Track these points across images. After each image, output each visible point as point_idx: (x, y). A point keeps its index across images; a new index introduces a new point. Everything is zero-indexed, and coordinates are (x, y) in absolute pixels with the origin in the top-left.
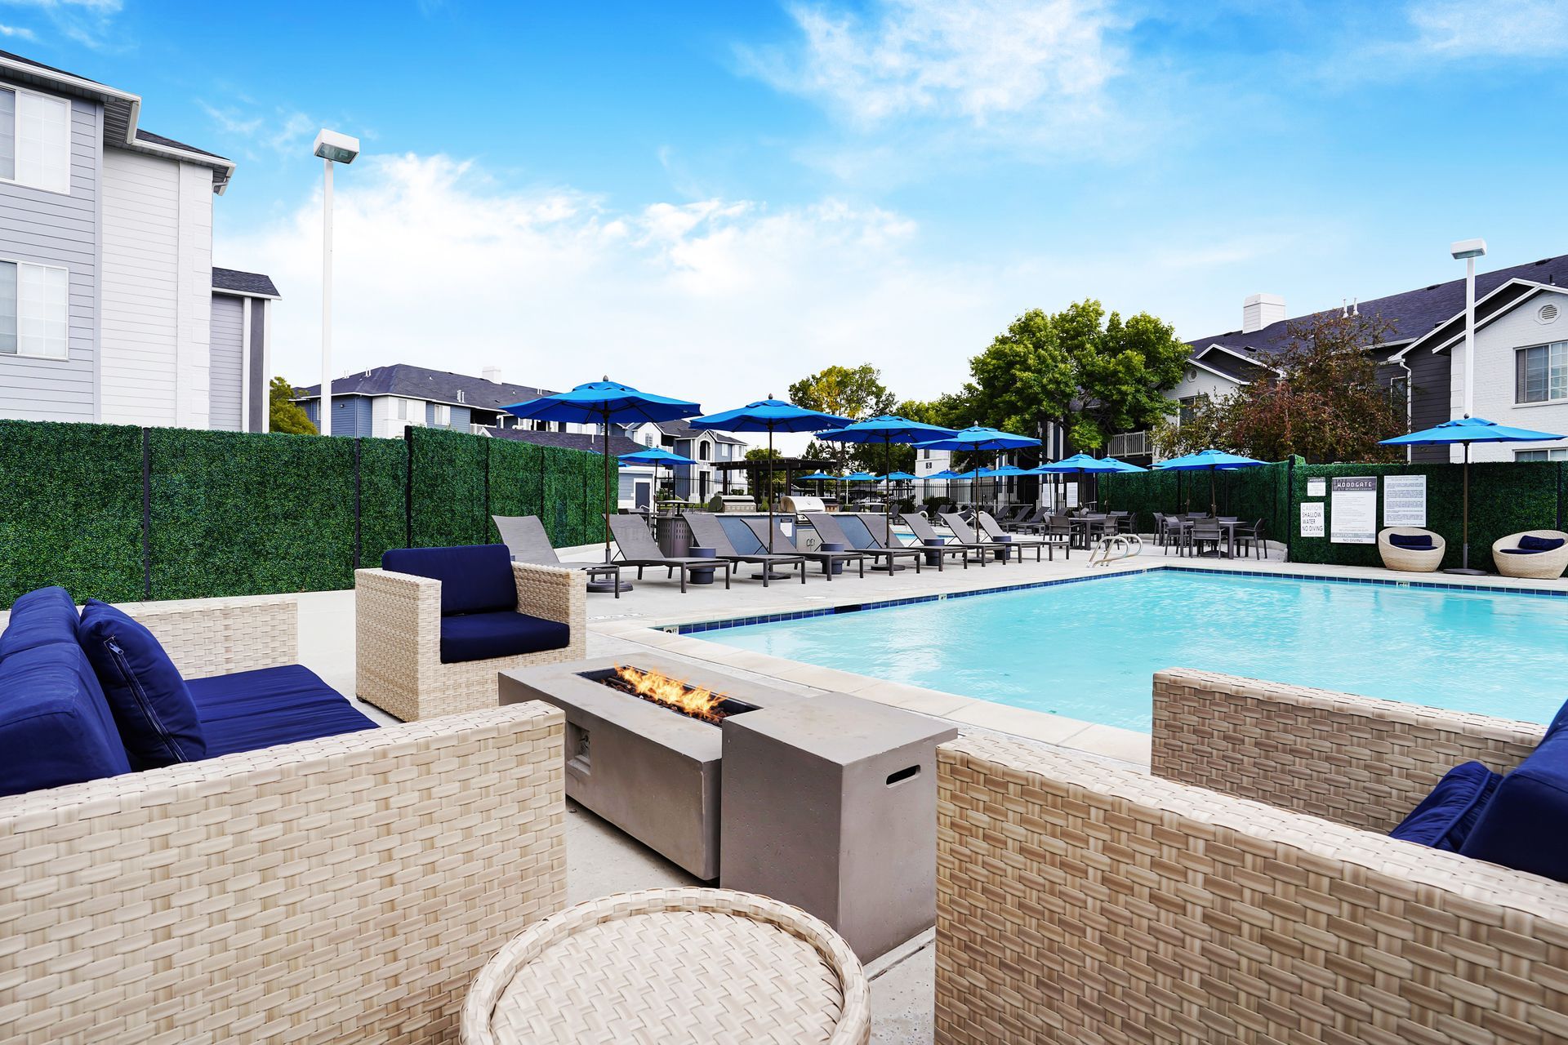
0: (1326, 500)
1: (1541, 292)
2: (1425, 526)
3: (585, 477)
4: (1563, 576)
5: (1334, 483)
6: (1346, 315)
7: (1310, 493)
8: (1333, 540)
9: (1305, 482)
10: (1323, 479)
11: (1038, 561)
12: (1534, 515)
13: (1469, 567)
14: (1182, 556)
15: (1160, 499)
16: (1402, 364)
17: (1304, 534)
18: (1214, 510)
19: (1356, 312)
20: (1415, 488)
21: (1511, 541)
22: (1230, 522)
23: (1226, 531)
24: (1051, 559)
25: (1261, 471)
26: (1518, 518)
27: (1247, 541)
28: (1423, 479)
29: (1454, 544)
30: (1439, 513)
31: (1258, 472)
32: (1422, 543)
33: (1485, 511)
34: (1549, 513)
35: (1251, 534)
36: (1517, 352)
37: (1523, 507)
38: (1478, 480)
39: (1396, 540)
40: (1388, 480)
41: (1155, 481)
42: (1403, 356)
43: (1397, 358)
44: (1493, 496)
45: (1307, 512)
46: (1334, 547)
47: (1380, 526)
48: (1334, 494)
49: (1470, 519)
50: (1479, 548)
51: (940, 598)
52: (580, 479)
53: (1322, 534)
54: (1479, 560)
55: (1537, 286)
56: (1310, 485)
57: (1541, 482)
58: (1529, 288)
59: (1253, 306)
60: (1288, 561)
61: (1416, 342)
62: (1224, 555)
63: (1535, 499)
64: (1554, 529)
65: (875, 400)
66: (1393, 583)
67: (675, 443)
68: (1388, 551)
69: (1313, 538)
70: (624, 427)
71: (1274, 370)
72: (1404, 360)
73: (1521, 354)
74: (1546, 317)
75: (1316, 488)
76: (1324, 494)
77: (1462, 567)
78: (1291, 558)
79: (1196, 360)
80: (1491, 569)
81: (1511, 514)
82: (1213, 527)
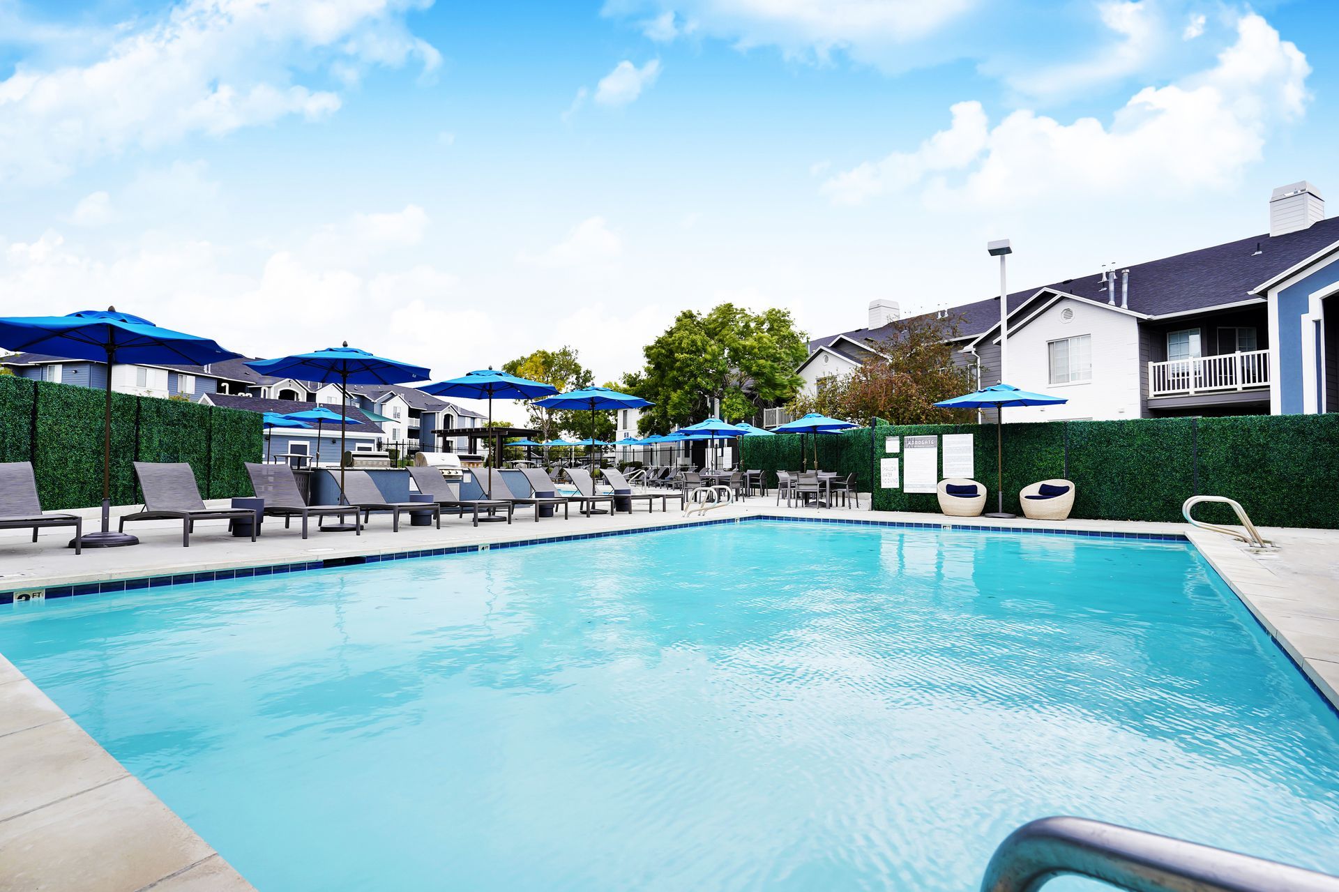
0: (900, 456)
1: (1062, 298)
2: (973, 477)
3: (209, 431)
4: (1069, 517)
5: (905, 441)
6: (940, 317)
7: (888, 450)
8: (906, 490)
9: (884, 440)
10: (898, 438)
11: (650, 512)
12: (1049, 467)
13: (1004, 511)
14: (789, 506)
15: (788, 459)
16: (973, 353)
17: (884, 486)
18: (816, 466)
19: (946, 315)
20: (965, 445)
21: (1033, 489)
22: (827, 476)
23: (823, 484)
24: (664, 510)
25: (862, 434)
26: (1039, 469)
27: (844, 493)
28: (970, 437)
29: (994, 493)
30: (983, 468)
31: (860, 435)
32: (969, 492)
33: (1016, 463)
34: (1060, 465)
35: (844, 487)
36: (1049, 344)
37: (1041, 460)
38: (1010, 437)
39: (952, 490)
40: (945, 437)
41: (784, 444)
42: (975, 346)
43: (970, 348)
44: (1021, 451)
45: (885, 466)
46: (907, 497)
47: (940, 477)
48: (906, 450)
49: (1004, 471)
50: (1012, 496)
51: (480, 549)
52: (201, 434)
53: (897, 486)
54: (1013, 506)
55: (1059, 294)
56: (888, 443)
57: (1054, 439)
58: (1055, 295)
59: (875, 307)
60: (872, 510)
61: (982, 336)
62: (823, 505)
63: (1050, 453)
64: (1063, 479)
65: (575, 376)
66: (938, 526)
67: (421, 415)
68: (945, 500)
69: (890, 489)
70: (373, 401)
71: (881, 355)
72: (975, 349)
73: (1051, 346)
74: (1066, 318)
75: (892, 445)
76: (899, 451)
77: (998, 512)
78: (875, 507)
79: (828, 348)
80: (1018, 512)
81: (1034, 466)
82: (813, 480)
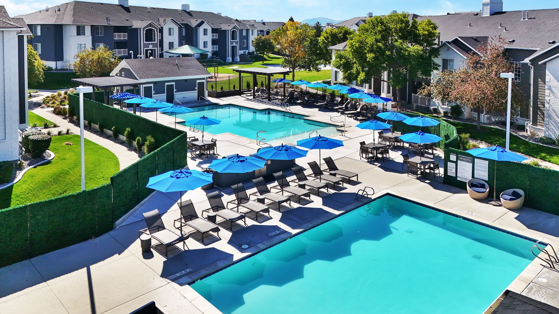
0: (456, 163)
2: (487, 180)
5: (459, 157)
7: (451, 159)
8: (458, 179)
9: (450, 154)
10: (455, 154)
12: (521, 183)
13: (496, 199)
16: (529, 65)
17: (449, 174)
20: (484, 165)
26: (516, 183)
28: (487, 163)
33: (506, 178)
37: (518, 180)
38: (504, 166)
39: (473, 185)
40: (476, 160)
43: (527, 61)
44: (509, 173)
45: (449, 165)
46: (458, 182)
48: (459, 161)
53: (454, 175)
63: (522, 178)
69: (451, 176)
72: (530, 62)
75: (453, 157)
76: (455, 160)
81: (514, 181)
